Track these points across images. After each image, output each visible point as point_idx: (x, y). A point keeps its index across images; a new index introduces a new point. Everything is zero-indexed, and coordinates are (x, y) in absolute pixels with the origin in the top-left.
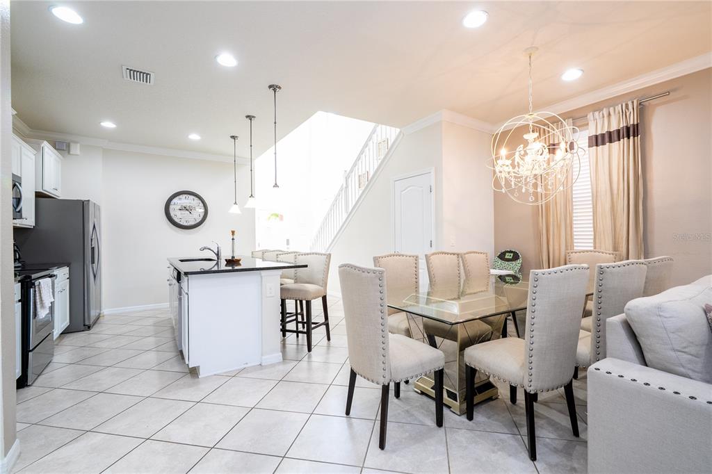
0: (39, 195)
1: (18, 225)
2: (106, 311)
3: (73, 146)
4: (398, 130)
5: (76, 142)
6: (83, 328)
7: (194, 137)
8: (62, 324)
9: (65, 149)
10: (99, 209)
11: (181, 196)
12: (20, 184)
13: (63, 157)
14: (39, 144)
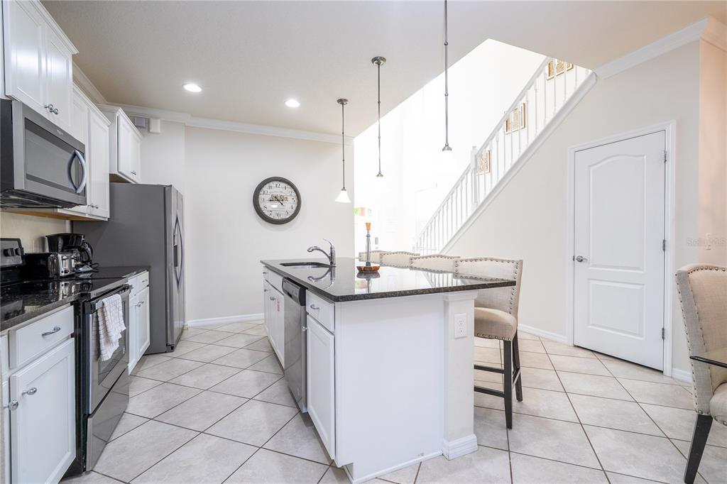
0: (115, 179)
1: (87, 216)
2: (190, 323)
3: (153, 122)
4: (590, 71)
5: (157, 118)
6: (165, 348)
7: (292, 103)
8: (140, 347)
9: (144, 126)
10: (182, 199)
11: (271, 184)
12: (83, 154)
13: (143, 135)
14: (114, 113)
